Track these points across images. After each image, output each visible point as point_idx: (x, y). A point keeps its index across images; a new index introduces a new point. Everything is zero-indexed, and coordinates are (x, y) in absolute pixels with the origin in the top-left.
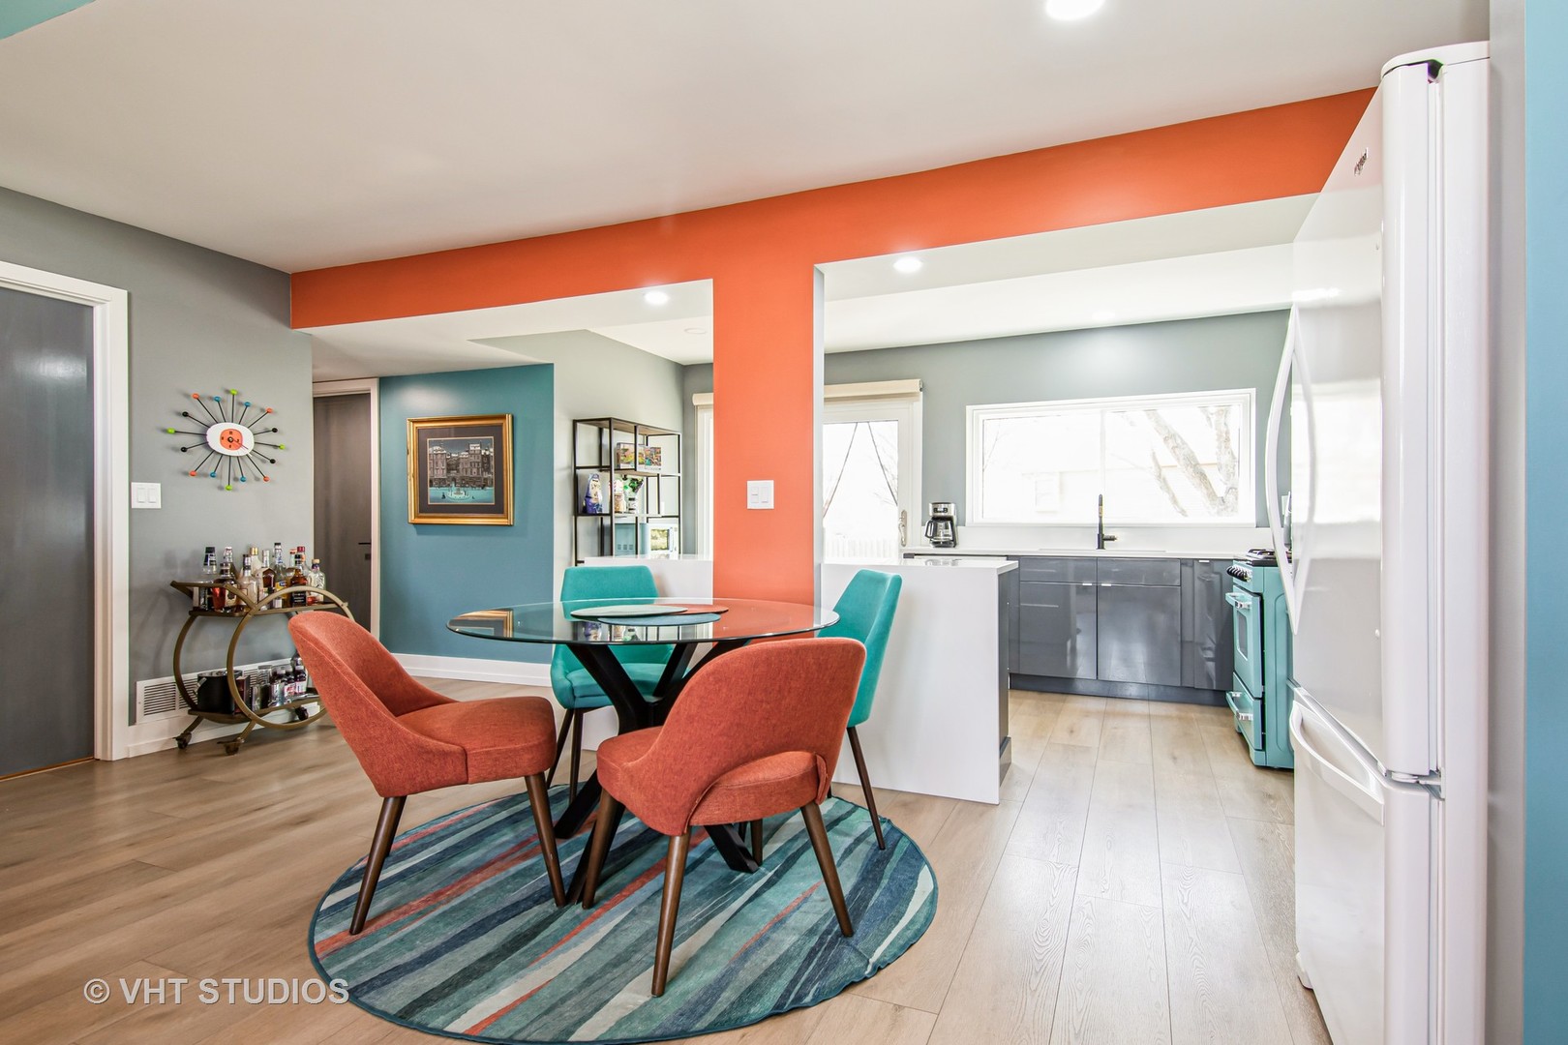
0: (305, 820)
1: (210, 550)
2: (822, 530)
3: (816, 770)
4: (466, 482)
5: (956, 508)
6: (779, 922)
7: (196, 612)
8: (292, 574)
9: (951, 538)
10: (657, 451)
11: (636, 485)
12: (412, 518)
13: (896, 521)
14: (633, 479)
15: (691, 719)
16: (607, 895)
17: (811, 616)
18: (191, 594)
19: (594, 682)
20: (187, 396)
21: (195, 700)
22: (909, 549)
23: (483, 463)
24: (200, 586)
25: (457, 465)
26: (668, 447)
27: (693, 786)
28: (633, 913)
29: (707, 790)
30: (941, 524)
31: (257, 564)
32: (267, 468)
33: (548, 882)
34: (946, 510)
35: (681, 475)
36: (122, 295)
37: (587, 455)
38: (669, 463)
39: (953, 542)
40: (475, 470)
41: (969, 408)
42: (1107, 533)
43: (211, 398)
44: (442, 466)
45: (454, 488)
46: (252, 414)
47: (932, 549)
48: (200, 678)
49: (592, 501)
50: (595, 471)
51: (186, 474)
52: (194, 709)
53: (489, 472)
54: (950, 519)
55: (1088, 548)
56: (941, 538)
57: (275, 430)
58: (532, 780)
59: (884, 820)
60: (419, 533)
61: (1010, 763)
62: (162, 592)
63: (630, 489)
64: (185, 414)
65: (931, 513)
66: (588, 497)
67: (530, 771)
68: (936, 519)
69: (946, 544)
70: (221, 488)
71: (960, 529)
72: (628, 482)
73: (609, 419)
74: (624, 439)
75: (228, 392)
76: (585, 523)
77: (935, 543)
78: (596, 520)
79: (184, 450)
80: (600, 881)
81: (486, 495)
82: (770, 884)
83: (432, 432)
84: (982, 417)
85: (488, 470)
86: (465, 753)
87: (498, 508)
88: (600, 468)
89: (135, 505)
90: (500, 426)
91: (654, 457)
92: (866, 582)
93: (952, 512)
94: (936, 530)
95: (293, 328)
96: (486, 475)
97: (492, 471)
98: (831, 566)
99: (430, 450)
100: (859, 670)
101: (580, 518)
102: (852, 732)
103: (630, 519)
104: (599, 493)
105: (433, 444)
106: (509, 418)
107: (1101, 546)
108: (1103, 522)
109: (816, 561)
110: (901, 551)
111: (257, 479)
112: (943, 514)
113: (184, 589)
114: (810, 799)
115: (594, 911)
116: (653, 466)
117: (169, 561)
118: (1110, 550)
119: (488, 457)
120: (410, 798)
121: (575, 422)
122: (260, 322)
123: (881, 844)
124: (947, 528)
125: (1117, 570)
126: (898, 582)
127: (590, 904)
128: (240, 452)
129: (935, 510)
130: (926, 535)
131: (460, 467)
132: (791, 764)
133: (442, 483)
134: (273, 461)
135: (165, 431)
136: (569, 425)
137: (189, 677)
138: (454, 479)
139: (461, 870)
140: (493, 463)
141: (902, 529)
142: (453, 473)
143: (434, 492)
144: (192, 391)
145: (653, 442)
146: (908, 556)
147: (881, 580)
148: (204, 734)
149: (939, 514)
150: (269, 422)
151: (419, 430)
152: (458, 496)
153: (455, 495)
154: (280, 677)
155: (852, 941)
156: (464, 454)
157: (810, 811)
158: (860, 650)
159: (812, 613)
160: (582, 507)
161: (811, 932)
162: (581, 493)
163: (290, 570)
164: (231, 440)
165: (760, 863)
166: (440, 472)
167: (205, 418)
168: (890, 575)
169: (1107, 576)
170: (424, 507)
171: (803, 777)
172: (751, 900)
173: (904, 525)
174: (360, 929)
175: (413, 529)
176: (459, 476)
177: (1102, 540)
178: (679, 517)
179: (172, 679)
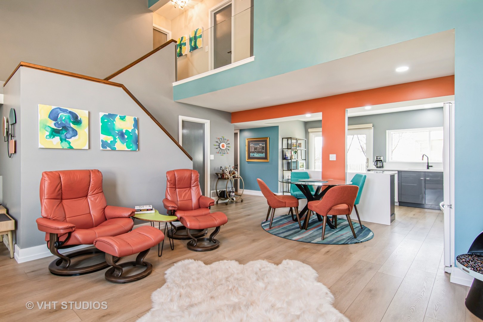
0: (249, 215)
1: (221, 167)
2: (347, 165)
3: (349, 209)
4: (259, 152)
5: (383, 158)
6: (342, 235)
7: (219, 179)
8: (233, 172)
9: (382, 166)
10: (300, 144)
11: (296, 152)
12: (247, 160)
13: (366, 161)
14: (295, 151)
15: (328, 197)
16: (309, 229)
17: (345, 183)
18: (218, 175)
19: (303, 193)
20: (217, 138)
21: (219, 195)
22: (369, 168)
23: (262, 148)
24: (220, 174)
25: (257, 148)
26: (303, 143)
27: (328, 208)
28: (314, 232)
29: (330, 209)
30: (379, 162)
31: (228, 170)
32: (228, 151)
33: (299, 226)
34: (380, 158)
35: (306, 149)
36: (209, 121)
37: (285, 146)
38: (303, 147)
39: (382, 167)
40: (261, 150)
41: (387, 131)
42: (430, 165)
43: (220, 138)
44: (253, 149)
45: (256, 154)
46: (226, 141)
47: (376, 168)
48: (220, 191)
49: (287, 156)
50: (287, 150)
51: (217, 153)
52: (218, 197)
53: (264, 150)
54: (381, 161)
55: (424, 169)
56: (379, 166)
57: (229, 144)
58: (296, 208)
59: (362, 225)
60: (248, 163)
61: (395, 219)
62: (214, 175)
63: (294, 153)
64: (217, 142)
65: (376, 159)
66: (286, 155)
67: (295, 206)
68: (377, 161)
69: (380, 167)
70: (221, 155)
71: (384, 164)
72: (294, 152)
73: (291, 138)
74: (294, 141)
75: (222, 137)
76: (284, 161)
77: (377, 167)
78: (287, 161)
79: (217, 148)
80: (307, 227)
81: (263, 155)
82: (339, 231)
83: (252, 141)
84: (391, 133)
85: (263, 150)
86: (285, 202)
87: (266, 158)
88: (288, 149)
89: (211, 159)
90: (266, 140)
91: (300, 145)
92: (358, 177)
93: (382, 159)
94: (377, 164)
95: (232, 123)
96: (263, 151)
97: (265, 150)
98: (349, 173)
99: (251, 145)
100: (357, 192)
101: (284, 160)
102: (355, 206)
103: (295, 160)
104: (288, 154)
105: (251, 144)
106: (268, 138)
107: (428, 168)
108: (429, 162)
109: (346, 172)
110: (367, 169)
111: (226, 153)
112: (379, 159)
113: (217, 174)
114: (348, 214)
115: (307, 231)
116: (299, 148)
117: (215, 169)
118: (431, 170)
119: (264, 147)
120: (276, 209)
121: (283, 138)
122: (227, 123)
123: (362, 228)
124: (380, 163)
125: (431, 175)
126: (365, 176)
127: (306, 230)
128: (224, 148)
129: (377, 158)
130: (374, 165)
131: (257, 149)
132: (344, 206)
133: (253, 152)
134: (229, 150)
135: (214, 145)
136: (282, 139)
137: (218, 191)
138: (256, 152)
139: (281, 224)
140: (265, 148)
141: (367, 163)
142: (256, 150)
143: (251, 155)
144: (218, 138)
145: (299, 142)
146: (369, 170)
147: (361, 176)
148: (220, 202)
149: (378, 159)
150: (228, 142)
151: (248, 141)
152: (257, 155)
153: (256, 155)
154: (231, 192)
155: (357, 239)
156: (258, 146)
157: (348, 216)
158: (358, 188)
159: (345, 182)
160: (284, 158)
161: (348, 237)
162: (284, 155)
163: (233, 171)
164: (223, 146)
165: (336, 228)
166: (253, 150)
167: (220, 142)
168: (364, 175)
169: (428, 176)
170: (249, 158)
171: (347, 209)
172: (336, 232)
173: (368, 162)
174: (270, 228)
175: (247, 163)
176: (257, 151)
177: (428, 167)
178: (306, 160)
179: (215, 191)
